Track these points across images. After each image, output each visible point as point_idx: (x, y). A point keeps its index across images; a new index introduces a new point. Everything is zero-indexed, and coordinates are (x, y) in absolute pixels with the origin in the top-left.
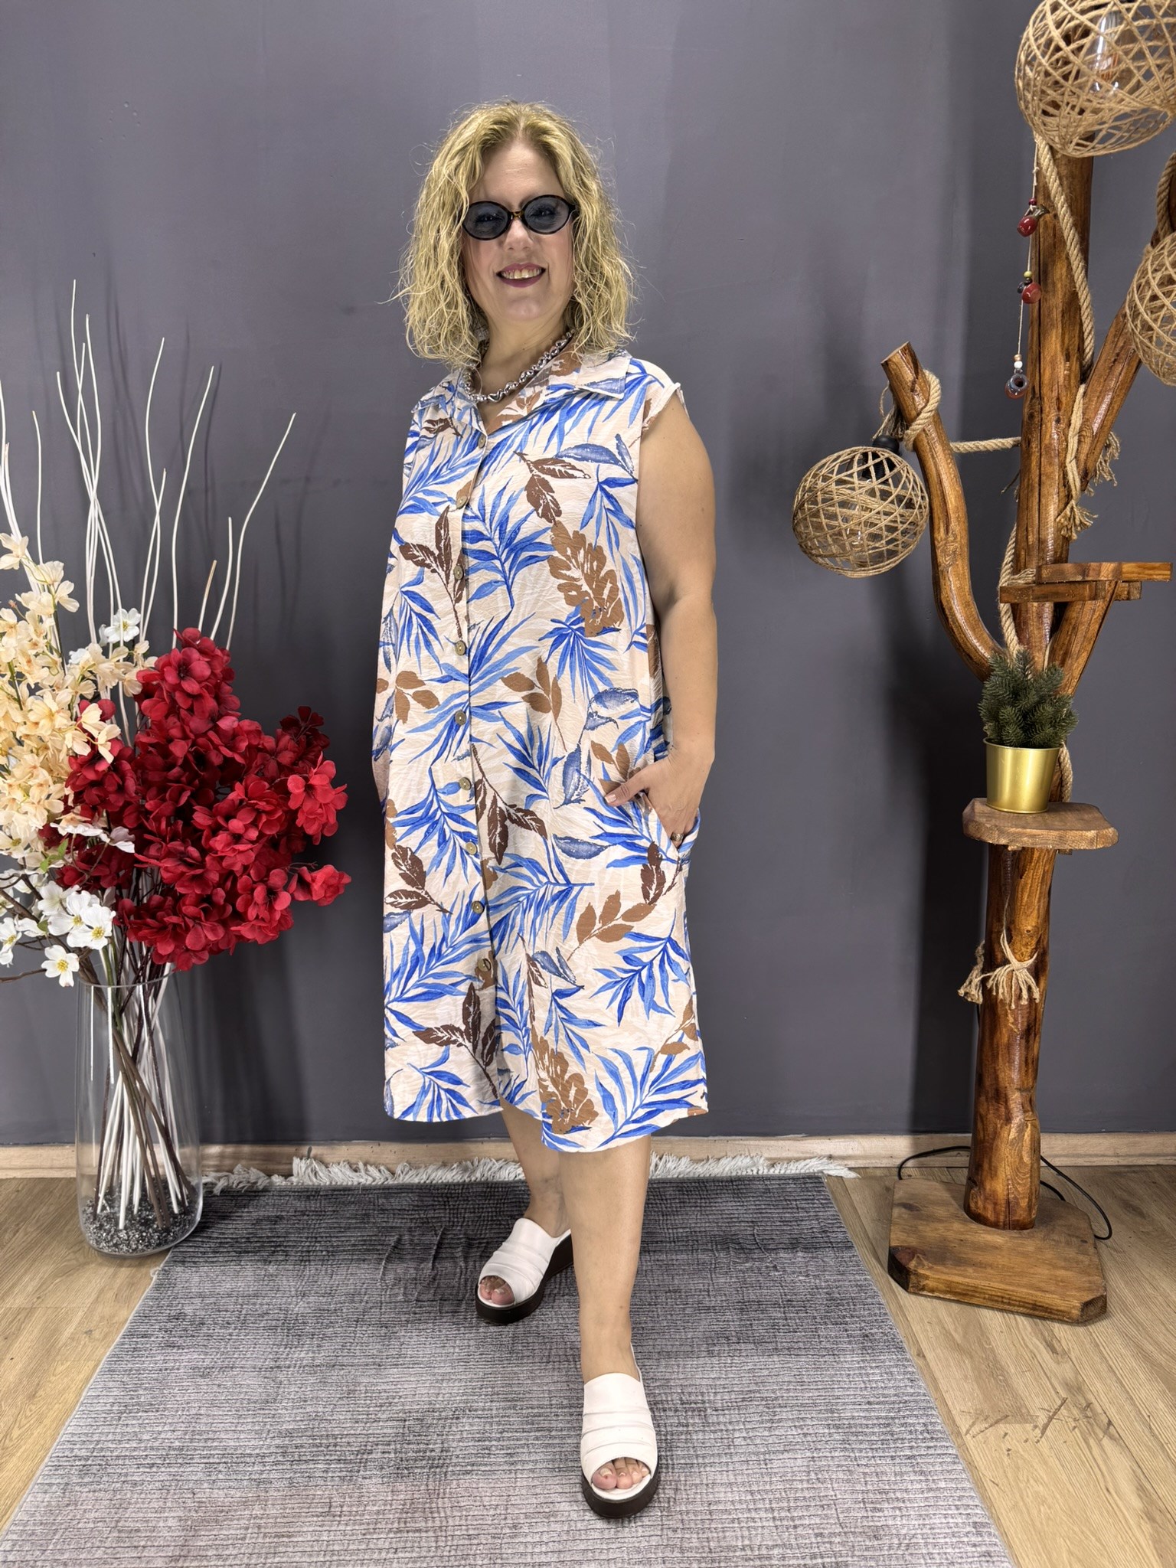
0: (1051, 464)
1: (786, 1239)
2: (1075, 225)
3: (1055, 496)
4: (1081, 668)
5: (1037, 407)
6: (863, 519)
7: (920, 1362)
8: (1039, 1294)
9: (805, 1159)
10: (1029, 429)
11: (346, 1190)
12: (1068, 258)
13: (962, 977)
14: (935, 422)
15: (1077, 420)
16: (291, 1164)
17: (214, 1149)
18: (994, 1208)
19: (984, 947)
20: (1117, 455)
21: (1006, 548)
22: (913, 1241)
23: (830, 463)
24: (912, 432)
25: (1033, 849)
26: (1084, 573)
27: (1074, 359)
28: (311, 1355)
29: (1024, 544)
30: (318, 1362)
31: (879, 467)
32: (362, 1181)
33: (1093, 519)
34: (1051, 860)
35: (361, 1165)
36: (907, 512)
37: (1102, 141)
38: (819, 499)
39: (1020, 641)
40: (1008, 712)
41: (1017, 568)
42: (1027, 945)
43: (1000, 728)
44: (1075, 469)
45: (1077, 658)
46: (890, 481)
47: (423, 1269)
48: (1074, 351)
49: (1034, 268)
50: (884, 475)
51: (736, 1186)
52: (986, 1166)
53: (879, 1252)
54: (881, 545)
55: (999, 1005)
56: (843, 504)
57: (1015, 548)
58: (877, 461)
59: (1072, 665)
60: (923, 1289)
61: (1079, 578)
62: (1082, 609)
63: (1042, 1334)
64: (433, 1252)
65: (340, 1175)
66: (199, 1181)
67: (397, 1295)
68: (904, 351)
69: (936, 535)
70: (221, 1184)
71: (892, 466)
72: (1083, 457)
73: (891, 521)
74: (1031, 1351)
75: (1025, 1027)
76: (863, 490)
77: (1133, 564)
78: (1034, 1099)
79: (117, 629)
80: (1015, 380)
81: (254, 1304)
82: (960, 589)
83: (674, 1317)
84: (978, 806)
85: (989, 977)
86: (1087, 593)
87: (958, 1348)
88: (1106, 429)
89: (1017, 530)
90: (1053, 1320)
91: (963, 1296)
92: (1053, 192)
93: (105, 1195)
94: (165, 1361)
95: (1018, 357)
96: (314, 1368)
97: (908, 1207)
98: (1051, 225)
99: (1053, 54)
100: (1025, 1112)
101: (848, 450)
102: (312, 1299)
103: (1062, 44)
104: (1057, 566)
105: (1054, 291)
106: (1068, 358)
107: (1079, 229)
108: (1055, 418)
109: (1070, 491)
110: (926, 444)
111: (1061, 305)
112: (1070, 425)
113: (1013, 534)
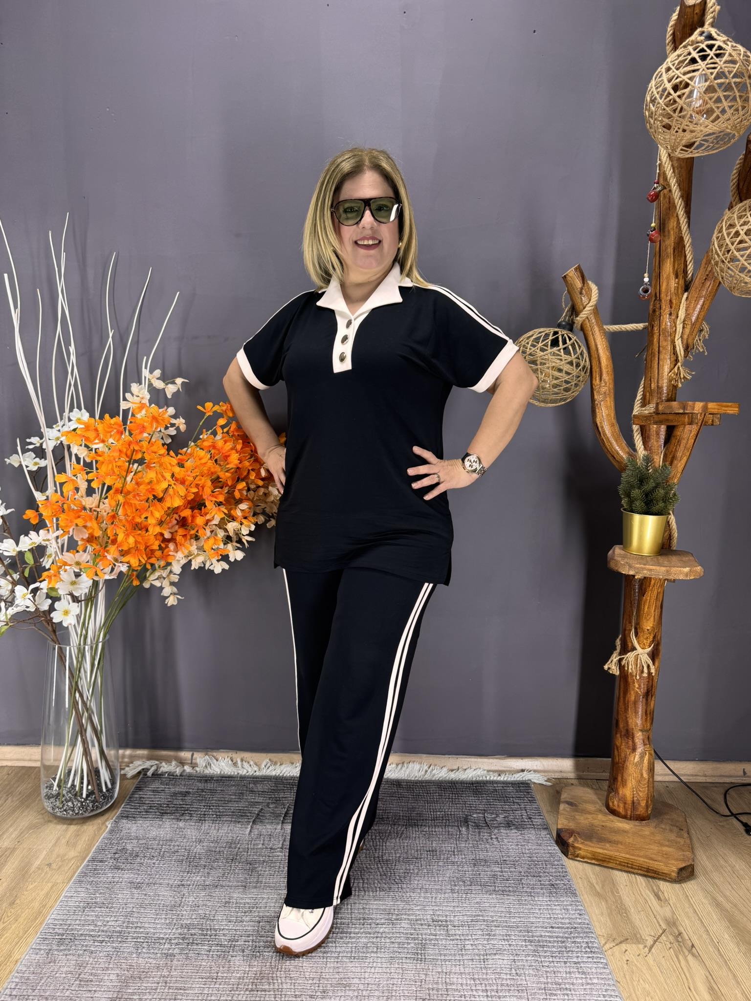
0: (666, 340)
2: (682, 196)
3: (668, 360)
4: (682, 466)
5: (658, 306)
10: (653, 318)
12: (677, 216)
14: (595, 313)
15: (682, 314)
20: (707, 336)
21: (638, 391)
24: (579, 320)
25: (650, 578)
26: (684, 408)
27: (681, 277)
28: (203, 878)
29: (648, 389)
30: (207, 883)
33: (692, 375)
34: (662, 586)
37: (697, 148)
39: (645, 449)
40: (636, 493)
41: (644, 403)
43: (631, 502)
44: (680, 344)
45: (681, 460)
47: (275, 829)
48: (681, 272)
49: (657, 221)
57: (643, 391)
59: (677, 464)
61: (681, 411)
62: (684, 430)
64: (282, 818)
67: (258, 845)
68: (576, 269)
69: (594, 383)
72: (685, 337)
77: (715, 404)
78: (651, 737)
80: (643, 289)
82: (608, 416)
84: (617, 550)
86: (686, 420)
87: (598, 895)
88: (700, 320)
89: (645, 380)
92: (669, 177)
95: (646, 275)
96: (205, 887)
98: (667, 196)
99: (665, 99)
100: (645, 745)
102: (205, 844)
103: (672, 92)
104: (668, 403)
105: (669, 236)
106: (677, 277)
107: (685, 199)
108: (668, 313)
109: (677, 357)
110: (589, 326)
111: (673, 244)
112: (677, 317)
113: (642, 382)
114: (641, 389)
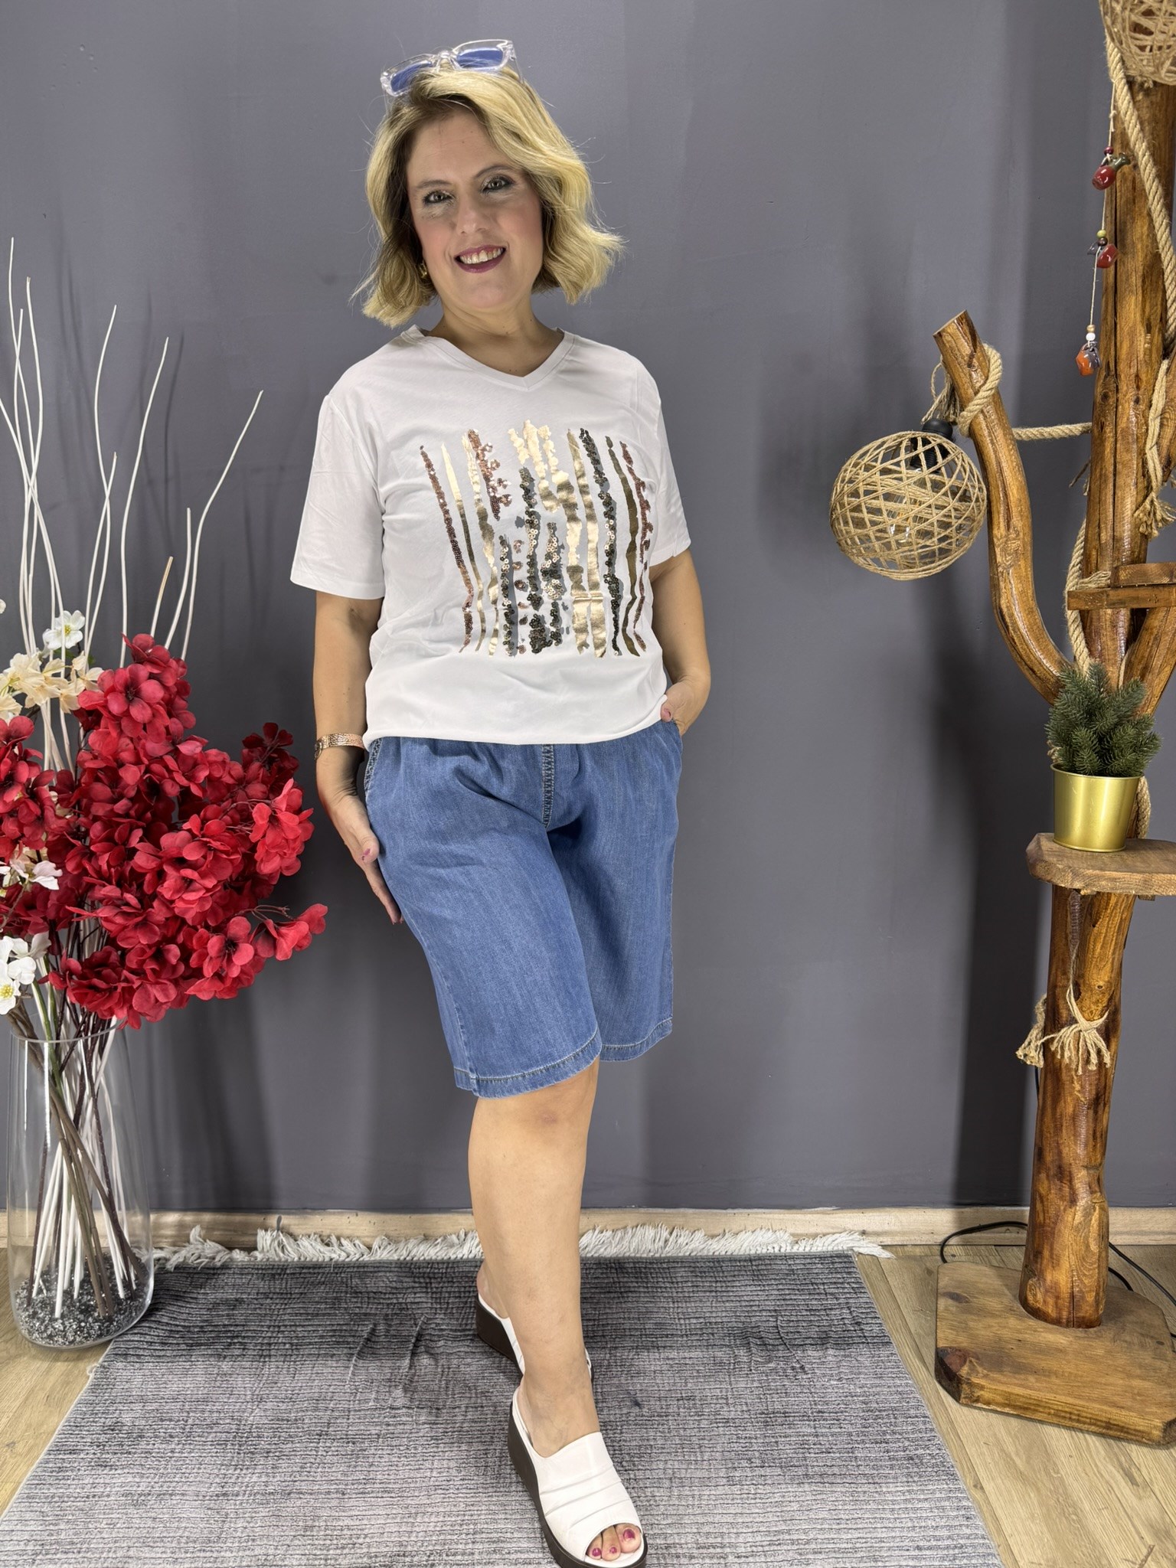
0: (1128, 451)
1: (813, 1332)
2: (1158, 176)
3: (1132, 488)
4: (1162, 684)
5: (1113, 386)
6: (912, 514)
7: (978, 1495)
8: (1114, 1410)
9: (834, 1234)
10: (1102, 412)
11: (317, 1267)
12: (1149, 214)
13: (1021, 1037)
14: (995, 403)
15: (1158, 400)
16: (256, 1235)
17: (172, 1218)
18: (1056, 1303)
19: (1046, 1002)
21: (1073, 547)
22: (963, 1341)
23: (873, 449)
24: (966, 416)
25: (1109, 894)
26: (1172, 574)
27: (1156, 330)
29: (1095, 543)
31: (930, 455)
32: (335, 1256)
34: (1129, 907)
35: (334, 1239)
36: (962, 506)
38: (861, 491)
39: (1091, 654)
40: (1082, 735)
41: (1087, 568)
42: (1096, 1001)
43: (1071, 752)
44: (1156, 456)
45: (1159, 673)
46: (943, 469)
47: (399, 1368)
48: (1156, 322)
49: (1109, 227)
50: (936, 463)
51: (756, 1267)
52: (1046, 1253)
53: (924, 1351)
54: (933, 543)
55: (1064, 1071)
56: (888, 497)
57: (1084, 547)
58: (928, 447)
59: (1153, 681)
60: (977, 1401)
61: (1166, 580)
62: (1166, 617)
63: (1118, 1460)
64: (411, 1346)
65: (311, 1250)
66: (150, 1256)
67: (367, 1401)
68: (960, 320)
69: (995, 532)
70: (175, 1260)
71: (945, 453)
72: (1165, 443)
73: (945, 516)
74: (1107, 1482)
75: (1093, 1095)
76: (911, 481)
78: (1102, 1177)
79: (59, 634)
81: (203, 1411)
82: (1022, 593)
83: (688, 1431)
84: (1045, 843)
85: (1053, 1039)
87: (1022, 1477)
89: (1087, 527)
90: (1128, 1441)
91: (1024, 1410)
92: (1133, 139)
93: (42, 1274)
94: (94, 1485)
95: (1091, 328)
96: (266, 1497)
97: (955, 1297)
98: (1130, 178)
100: (1092, 1192)
101: (895, 435)
102: (269, 1405)
104: (1137, 567)
105: (1134, 253)
106: (1149, 329)
107: (1163, 181)
108: (1134, 398)
109: (1149, 482)
110: (984, 425)
111: (1141, 268)
112: (1151, 406)
113: (1082, 532)
114: (1079, 544)
